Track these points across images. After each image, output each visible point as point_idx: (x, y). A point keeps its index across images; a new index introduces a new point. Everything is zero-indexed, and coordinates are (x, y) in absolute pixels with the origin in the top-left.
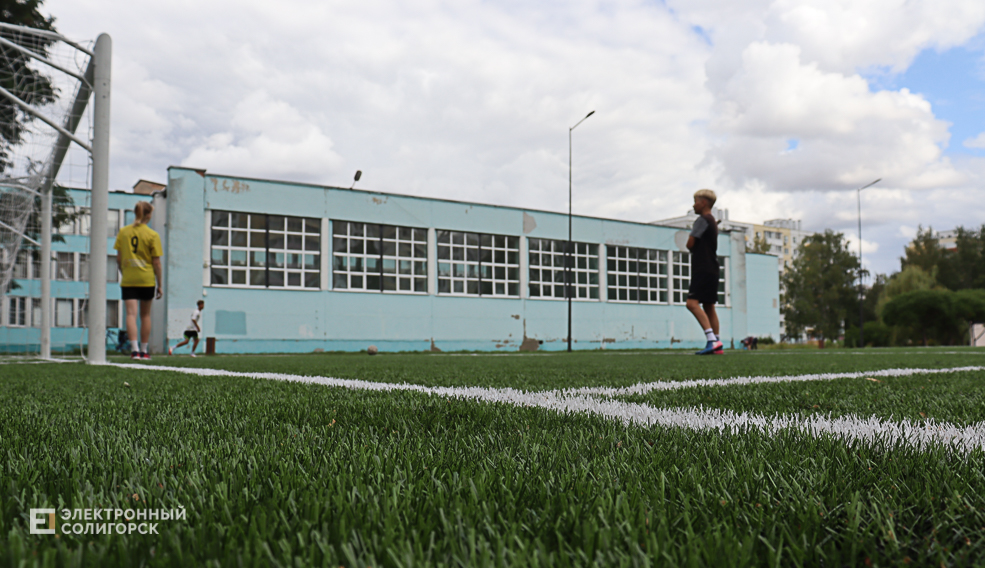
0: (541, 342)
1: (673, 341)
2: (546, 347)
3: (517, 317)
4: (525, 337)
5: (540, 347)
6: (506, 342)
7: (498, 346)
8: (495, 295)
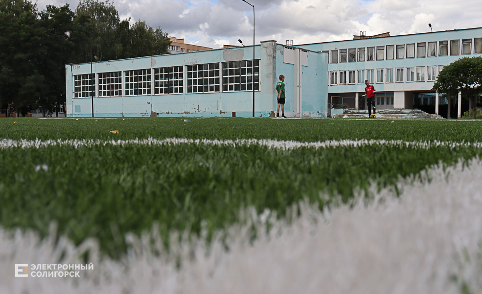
0: (158, 114)
1: (221, 112)
2: (160, 116)
3: (149, 103)
4: (152, 112)
5: (158, 116)
6: (145, 114)
7: (143, 115)
8: (143, 95)
